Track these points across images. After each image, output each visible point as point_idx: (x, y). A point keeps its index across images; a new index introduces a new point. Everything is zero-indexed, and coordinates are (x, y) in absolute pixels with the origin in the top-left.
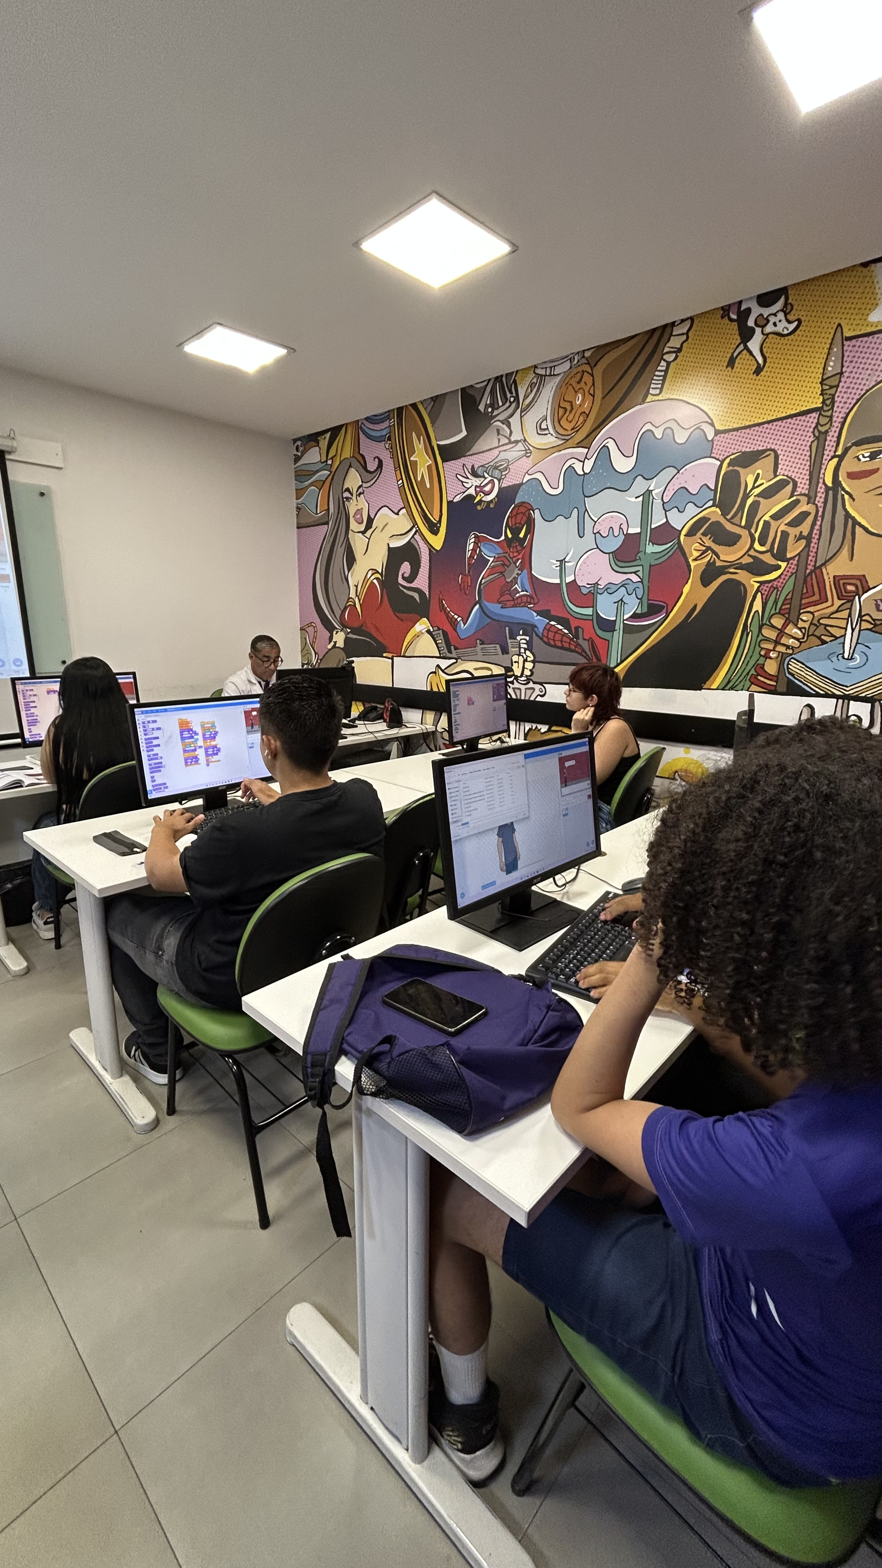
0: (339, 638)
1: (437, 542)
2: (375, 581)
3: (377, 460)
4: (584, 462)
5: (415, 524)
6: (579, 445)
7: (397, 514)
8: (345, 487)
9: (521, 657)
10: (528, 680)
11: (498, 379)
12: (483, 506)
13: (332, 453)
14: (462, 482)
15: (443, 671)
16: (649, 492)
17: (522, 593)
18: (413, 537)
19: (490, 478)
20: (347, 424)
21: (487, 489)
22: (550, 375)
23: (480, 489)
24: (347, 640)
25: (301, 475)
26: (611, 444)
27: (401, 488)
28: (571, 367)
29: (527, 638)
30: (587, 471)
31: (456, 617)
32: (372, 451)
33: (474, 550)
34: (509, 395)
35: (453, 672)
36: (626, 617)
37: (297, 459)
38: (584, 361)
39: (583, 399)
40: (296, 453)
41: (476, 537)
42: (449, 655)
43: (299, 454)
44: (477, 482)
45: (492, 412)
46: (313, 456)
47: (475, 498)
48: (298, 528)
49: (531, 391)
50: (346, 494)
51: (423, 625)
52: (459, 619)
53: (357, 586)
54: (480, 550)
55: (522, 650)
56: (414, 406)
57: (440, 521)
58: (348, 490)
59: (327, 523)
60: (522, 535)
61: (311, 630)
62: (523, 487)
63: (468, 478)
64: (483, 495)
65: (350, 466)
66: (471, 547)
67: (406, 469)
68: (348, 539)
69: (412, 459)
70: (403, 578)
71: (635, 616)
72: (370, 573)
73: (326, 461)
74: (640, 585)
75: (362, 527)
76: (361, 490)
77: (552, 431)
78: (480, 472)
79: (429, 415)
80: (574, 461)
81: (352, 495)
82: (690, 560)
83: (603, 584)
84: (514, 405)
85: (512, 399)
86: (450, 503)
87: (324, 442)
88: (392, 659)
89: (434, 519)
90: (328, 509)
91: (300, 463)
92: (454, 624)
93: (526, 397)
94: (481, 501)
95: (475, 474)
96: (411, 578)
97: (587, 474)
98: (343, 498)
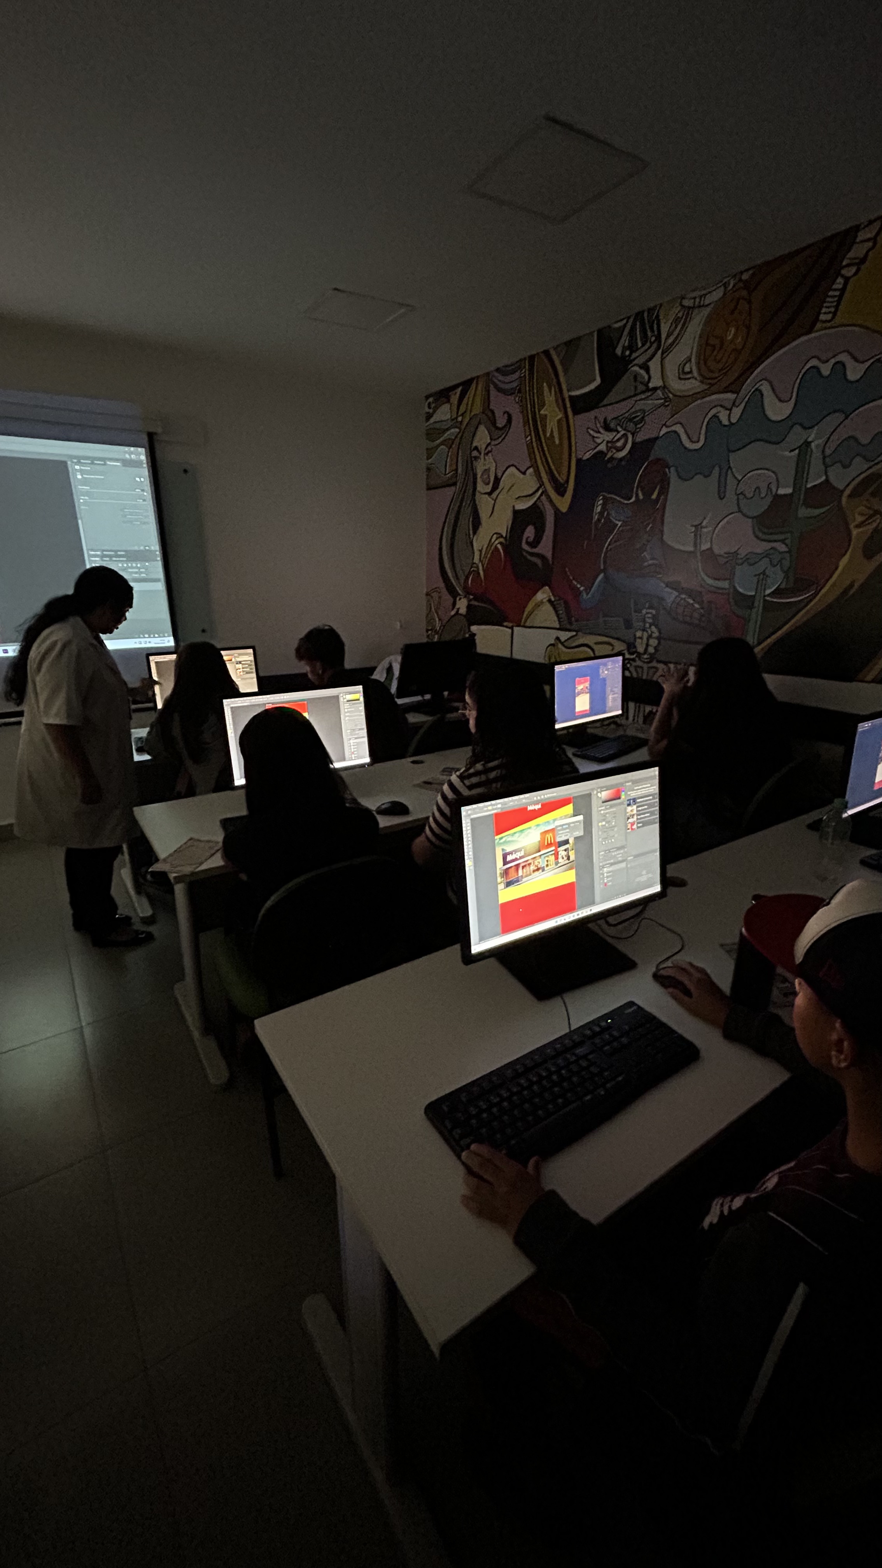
0: (462, 605)
1: (564, 504)
2: (499, 546)
3: (506, 415)
4: (730, 410)
5: (542, 484)
6: (726, 390)
7: (524, 473)
8: (474, 444)
9: (645, 633)
11: (639, 315)
12: (615, 463)
13: (462, 408)
14: (594, 437)
15: (562, 643)
16: (807, 444)
17: (650, 562)
18: (539, 498)
19: (623, 432)
20: (478, 377)
21: (619, 444)
22: (700, 306)
23: (611, 444)
24: (469, 607)
25: (432, 434)
26: (765, 388)
27: (530, 446)
28: (725, 294)
30: (734, 420)
31: (579, 586)
32: (501, 405)
33: (601, 514)
34: (649, 334)
35: (574, 644)
36: (768, 592)
37: (429, 416)
38: (741, 285)
39: (735, 335)
40: (427, 410)
41: (605, 498)
43: (431, 411)
44: (609, 436)
45: (630, 355)
46: (444, 413)
47: (606, 455)
48: (429, 488)
49: (676, 327)
50: (475, 453)
51: (542, 595)
52: (582, 588)
53: (481, 551)
54: (608, 514)
55: (647, 625)
56: (547, 353)
57: (567, 481)
58: (476, 448)
59: (455, 484)
60: (654, 496)
61: (435, 595)
62: (658, 442)
63: (599, 432)
64: (615, 451)
65: (480, 423)
66: (599, 509)
67: (535, 424)
68: (474, 501)
69: (542, 412)
70: (527, 543)
71: (777, 593)
72: (495, 536)
73: (456, 418)
74: (787, 556)
75: (488, 489)
76: (489, 448)
77: (695, 374)
78: (612, 425)
79: (562, 363)
80: (719, 409)
81: (480, 454)
82: (852, 526)
83: (743, 553)
84: (655, 345)
85: (653, 339)
86: (579, 461)
87: (455, 398)
88: (512, 628)
89: (561, 479)
90: (456, 470)
91: (432, 420)
92: (577, 594)
93: (668, 336)
94: (612, 458)
95: (607, 428)
96: (535, 543)
97: (733, 424)
98: (471, 457)
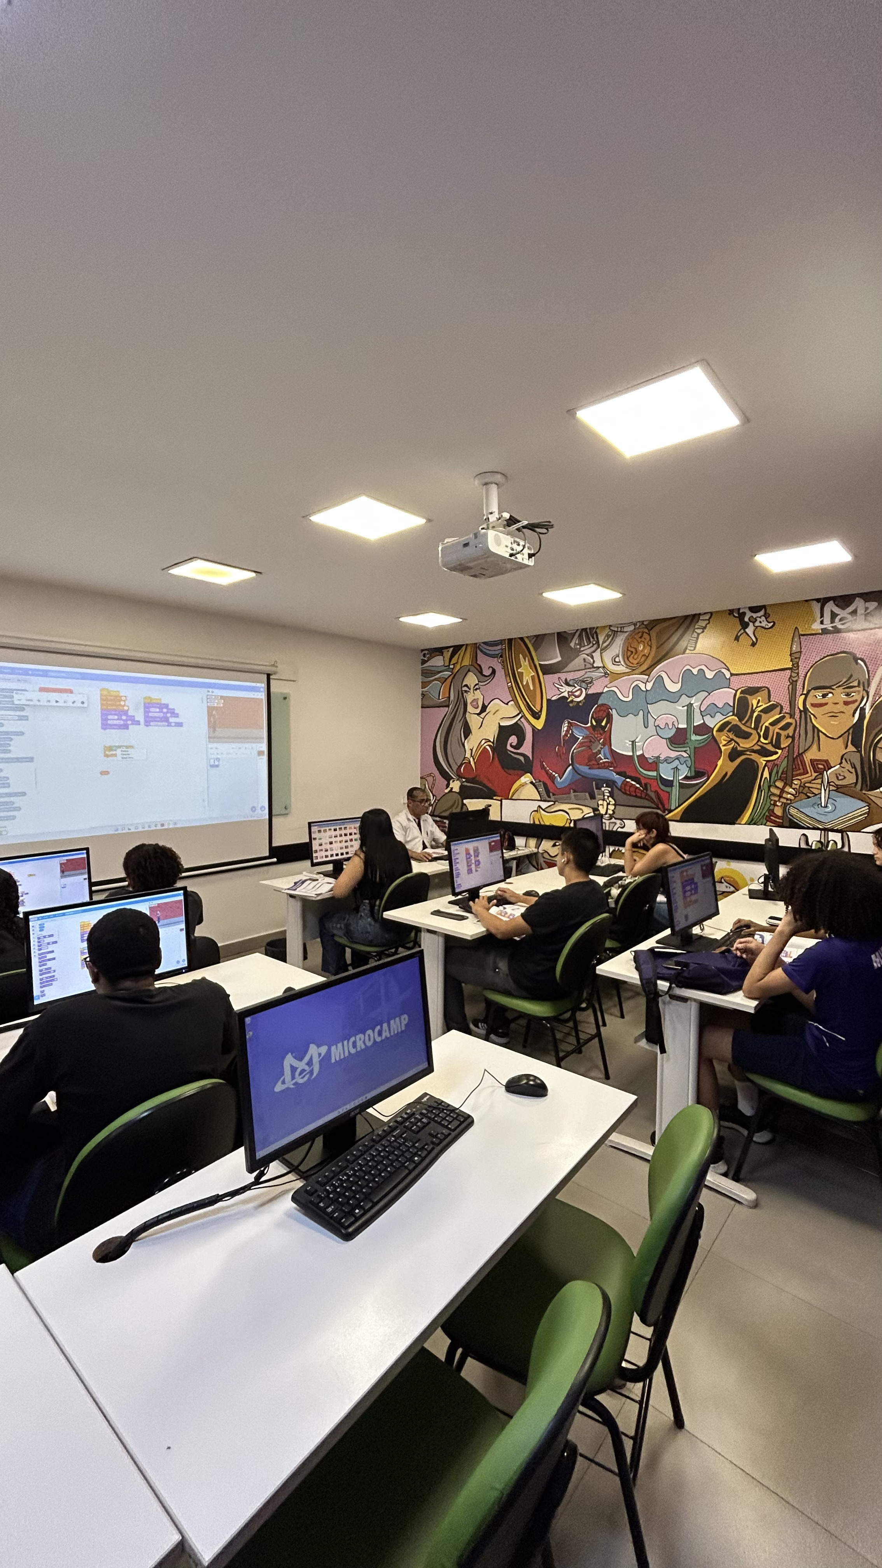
0: (456, 786)
1: (539, 724)
2: (488, 747)
3: (491, 669)
4: (646, 684)
5: (521, 711)
6: (642, 673)
7: (507, 704)
8: (464, 684)
9: (605, 802)
10: (611, 817)
11: (585, 630)
12: (575, 704)
13: (454, 661)
14: (558, 688)
15: (543, 810)
16: (691, 704)
17: (604, 760)
18: (519, 719)
19: (579, 688)
20: (467, 644)
21: (577, 694)
22: (621, 631)
23: (571, 693)
24: (461, 787)
25: (426, 673)
26: (664, 675)
27: (511, 688)
28: (635, 629)
29: (610, 789)
30: (648, 689)
31: (554, 773)
32: (486, 663)
33: (567, 731)
34: (592, 640)
35: (552, 810)
36: (680, 778)
37: (424, 662)
38: (644, 626)
39: (643, 648)
40: (423, 658)
41: (569, 723)
42: (549, 799)
43: (426, 659)
44: (570, 689)
45: (580, 648)
46: (438, 661)
47: (568, 699)
48: (422, 707)
49: (608, 639)
50: (465, 689)
51: (527, 778)
52: (556, 775)
53: (472, 750)
54: (572, 732)
55: (606, 797)
56: (522, 639)
57: (541, 711)
58: (466, 686)
59: (448, 706)
60: (603, 724)
61: (430, 779)
62: (603, 695)
63: (562, 686)
64: (574, 697)
65: (469, 671)
66: (565, 729)
67: (514, 677)
68: (465, 718)
69: (519, 670)
70: (511, 746)
71: (686, 778)
72: (483, 741)
73: (449, 666)
74: (689, 759)
75: (478, 711)
76: (477, 687)
77: (622, 663)
78: (571, 683)
79: (533, 645)
80: (638, 682)
81: (470, 689)
82: (721, 746)
83: (662, 757)
84: (596, 646)
85: (594, 642)
86: (548, 700)
87: (447, 654)
88: (501, 801)
89: (536, 709)
90: (449, 697)
91: (425, 665)
92: (552, 778)
93: (604, 642)
94: (572, 701)
95: (567, 684)
96: (518, 747)
97: (647, 690)
98: (462, 691)
